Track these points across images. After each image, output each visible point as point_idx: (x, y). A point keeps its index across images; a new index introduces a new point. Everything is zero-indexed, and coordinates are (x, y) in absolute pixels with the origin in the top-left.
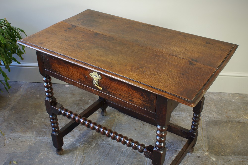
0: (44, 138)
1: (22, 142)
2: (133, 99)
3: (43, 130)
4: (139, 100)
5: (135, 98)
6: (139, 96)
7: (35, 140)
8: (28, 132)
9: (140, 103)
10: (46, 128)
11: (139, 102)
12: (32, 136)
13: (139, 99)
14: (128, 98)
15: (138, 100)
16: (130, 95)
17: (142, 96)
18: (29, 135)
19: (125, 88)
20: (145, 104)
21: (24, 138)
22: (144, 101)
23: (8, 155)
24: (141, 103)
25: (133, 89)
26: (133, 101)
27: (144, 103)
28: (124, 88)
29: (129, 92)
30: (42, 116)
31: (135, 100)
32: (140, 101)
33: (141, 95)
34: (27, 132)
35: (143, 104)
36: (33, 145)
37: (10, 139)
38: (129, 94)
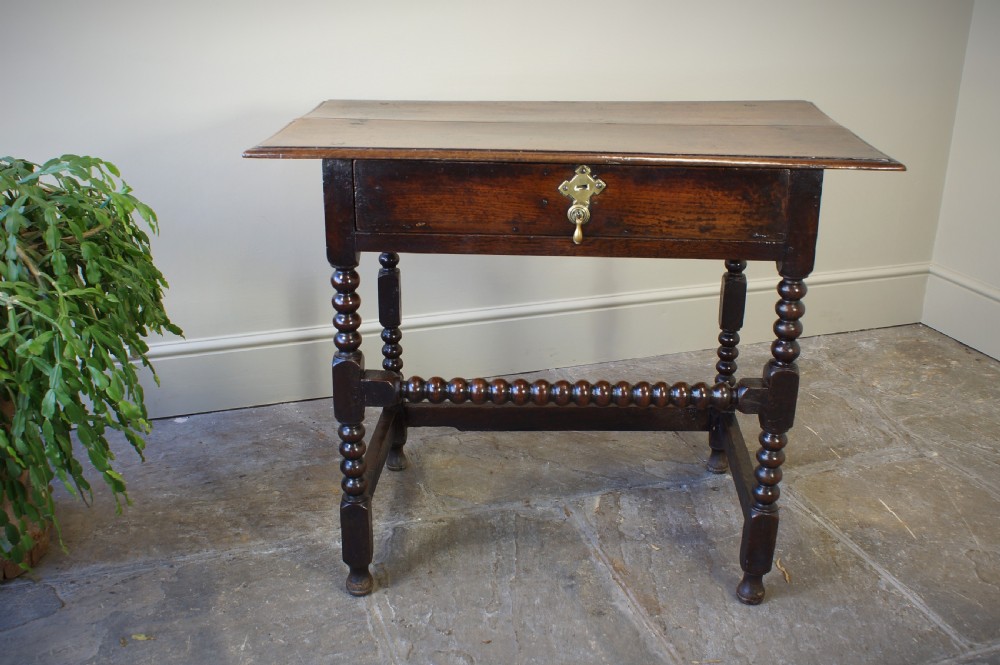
0: (201, 554)
1: (123, 582)
2: (714, 220)
3: (181, 536)
4: (735, 216)
5: (721, 214)
6: (736, 202)
7: (172, 566)
8: (126, 553)
9: (735, 226)
10: (189, 529)
11: (735, 222)
12: (151, 558)
13: (735, 213)
14: (698, 223)
15: (730, 219)
16: (703, 213)
17: (744, 198)
18: (141, 559)
19: (688, 193)
20: (753, 224)
21: (127, 570)
22: (750, 213)
23: (94, 626)
24: (740, 223)
25: (715, 189)
26: (714, 227)
27: (749, 221)
28: (685, 195)
29: (702, 201)
30: (149, 506)
31: (720, 222)
32: (737, 220)
33: (740, 198)
34: (123, 555)
35: (747, 225)
36: (175, 579)
37: (73, 585)
38: (702, 207)
